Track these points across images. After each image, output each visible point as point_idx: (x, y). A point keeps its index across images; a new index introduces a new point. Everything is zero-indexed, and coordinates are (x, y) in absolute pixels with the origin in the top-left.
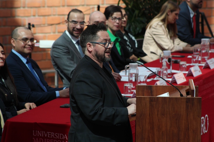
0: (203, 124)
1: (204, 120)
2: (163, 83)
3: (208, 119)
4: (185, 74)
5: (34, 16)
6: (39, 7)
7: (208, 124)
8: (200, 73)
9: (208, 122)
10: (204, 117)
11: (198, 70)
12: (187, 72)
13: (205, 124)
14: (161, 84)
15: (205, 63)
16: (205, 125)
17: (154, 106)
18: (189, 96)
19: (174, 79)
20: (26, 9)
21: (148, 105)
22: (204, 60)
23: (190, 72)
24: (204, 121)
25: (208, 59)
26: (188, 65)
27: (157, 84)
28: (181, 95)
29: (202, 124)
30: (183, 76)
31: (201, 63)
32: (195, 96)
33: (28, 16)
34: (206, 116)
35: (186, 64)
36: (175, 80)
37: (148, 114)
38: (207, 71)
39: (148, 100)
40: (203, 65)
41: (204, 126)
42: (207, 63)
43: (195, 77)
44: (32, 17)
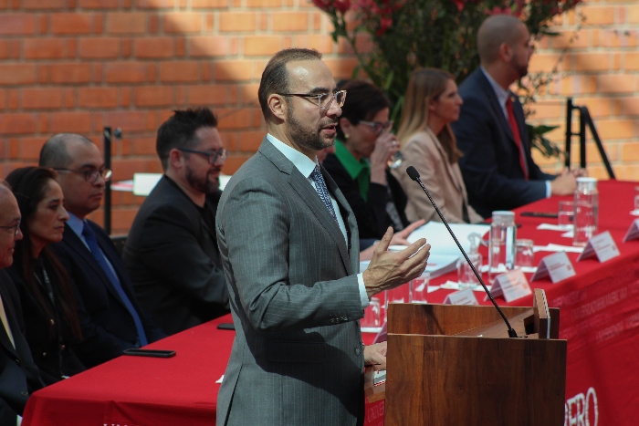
0: (581, 413)
1: (584, 403)
2: (466, 298)
3: (595, 400)
4: (528, 275)
5: (125, 107)
6: (140, 83)
7: (596, 413)
8: (571, 273)
9: (596, 407)
10: (585, 395)
11: (563, 265)
12: (534, 270)
13: (587, 413)
14: (462, 300)
15: (585, 245)
16: (587, 417)
17: (436, 360)
18: (535, 336)
19: (498, 289)
20: (105, 87)
21: (419, 358)
22: (581, 237)
23: (542, 271)
24: (586, 404)
25: (595, 234)
26: (537, 249)
27: (449, 302)
28: (512, 333)
29: (578, 413)
30: (524, 280)
31: (575, 244)
32: (548, 337)
33: (108, 109)
34: (591, 390)
35: (532, 245)
36: (501, 291)
37: (420, 383)
38: (590, 267)
39: (419, 343)
40: (579, 249)
41: (584, 418)
42: (590, 246)
43: (557, 284)
44: (120, 111)
